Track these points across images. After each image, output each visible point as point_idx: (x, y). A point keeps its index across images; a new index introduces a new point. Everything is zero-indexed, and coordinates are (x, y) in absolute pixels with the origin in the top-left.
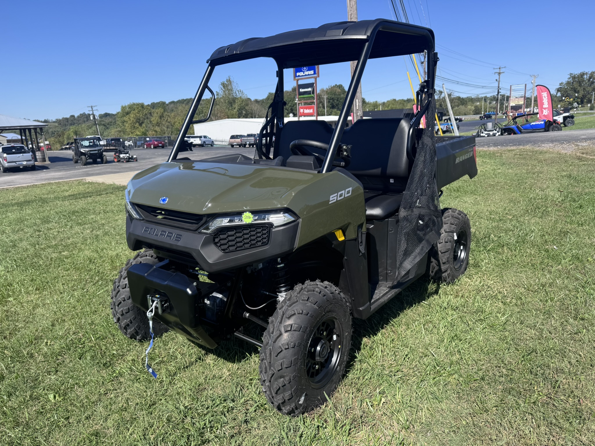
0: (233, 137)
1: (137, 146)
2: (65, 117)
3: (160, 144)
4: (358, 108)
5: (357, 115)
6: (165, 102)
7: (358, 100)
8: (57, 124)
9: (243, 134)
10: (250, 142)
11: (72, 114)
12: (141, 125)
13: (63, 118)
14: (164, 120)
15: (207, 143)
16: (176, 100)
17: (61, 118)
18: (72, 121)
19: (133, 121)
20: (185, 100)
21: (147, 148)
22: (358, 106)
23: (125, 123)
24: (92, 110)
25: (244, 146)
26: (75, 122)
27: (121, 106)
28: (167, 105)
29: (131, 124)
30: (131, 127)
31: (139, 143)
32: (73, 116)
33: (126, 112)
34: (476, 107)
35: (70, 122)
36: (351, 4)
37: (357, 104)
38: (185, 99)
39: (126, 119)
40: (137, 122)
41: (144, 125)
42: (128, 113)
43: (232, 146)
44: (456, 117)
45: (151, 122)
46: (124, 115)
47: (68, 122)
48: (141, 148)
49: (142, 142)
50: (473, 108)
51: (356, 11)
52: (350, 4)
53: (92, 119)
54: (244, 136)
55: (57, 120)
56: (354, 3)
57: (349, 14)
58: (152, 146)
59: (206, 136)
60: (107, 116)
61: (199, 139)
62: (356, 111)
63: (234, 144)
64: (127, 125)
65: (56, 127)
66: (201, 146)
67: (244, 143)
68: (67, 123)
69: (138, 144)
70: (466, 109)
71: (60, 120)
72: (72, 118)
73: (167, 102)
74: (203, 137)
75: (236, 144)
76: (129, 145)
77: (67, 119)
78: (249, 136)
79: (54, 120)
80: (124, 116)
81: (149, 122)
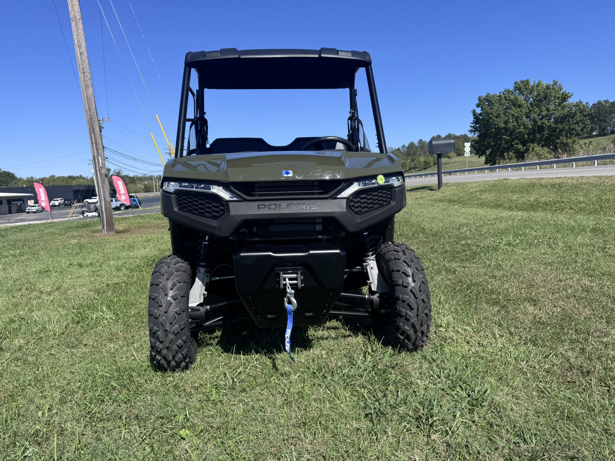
4: (101, 166)
5: (101, 173)
7: (101, 157)
22: (101, 164)
34: (145, 185)
36: (83, 58)
37: (100, 162)
44: (130, 194)
50: (142, 186)
51: (88, 66)
52: (81, 58)
56: (85, 58)
57: (81, 68)
62: (99, 168)
70: (136, 187)
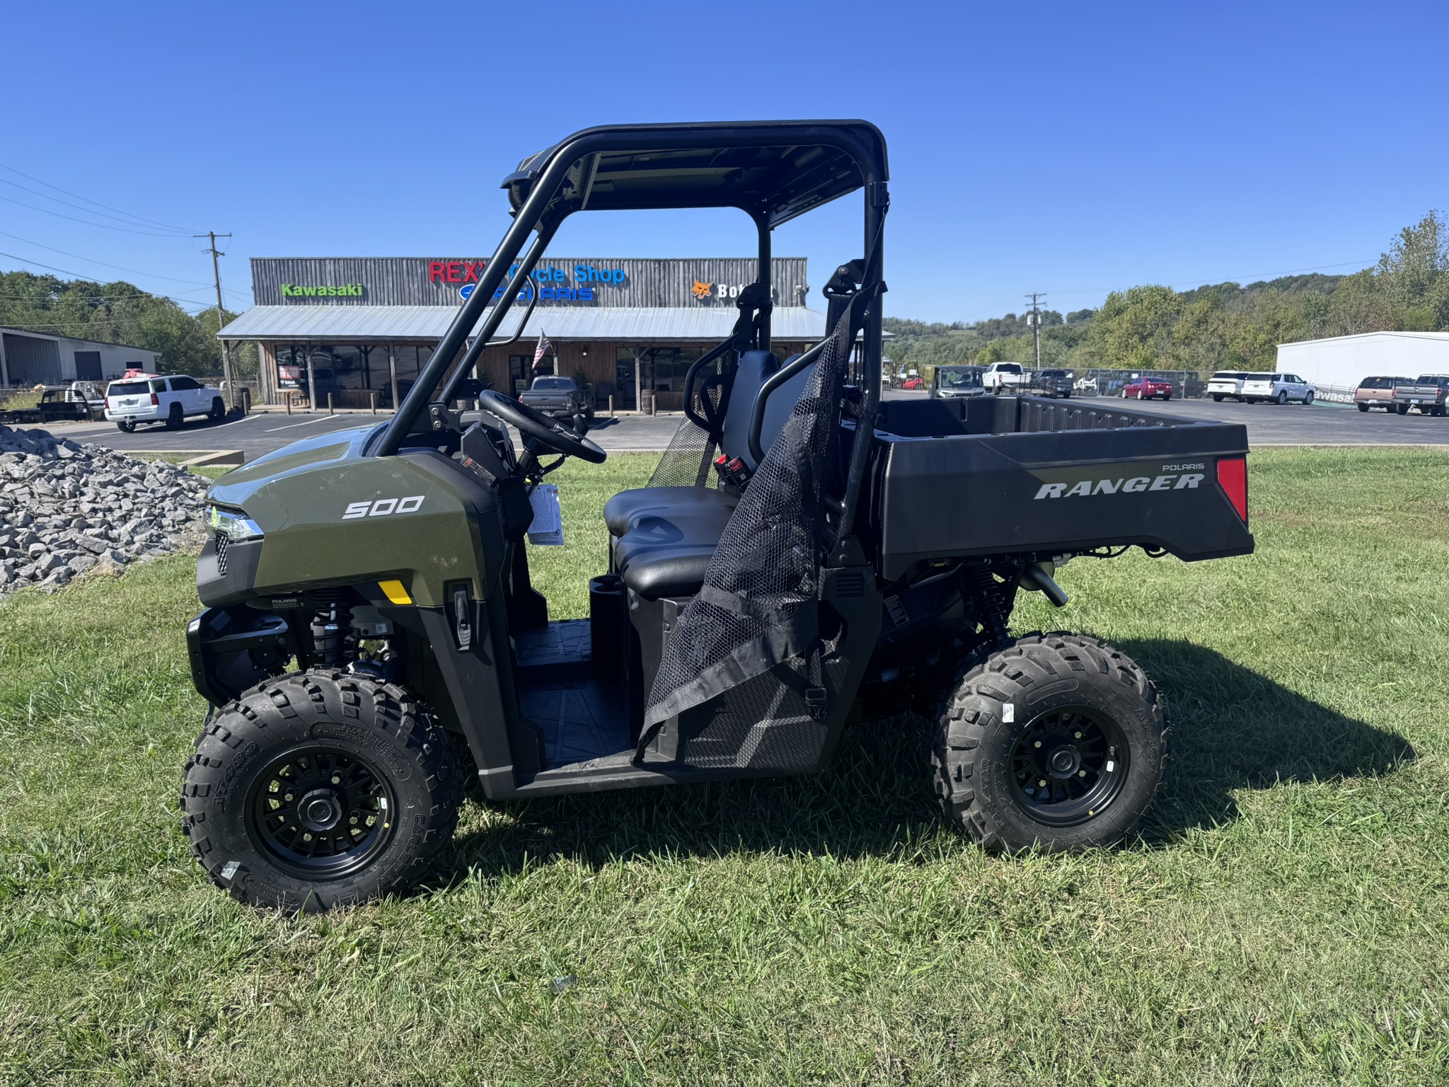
0: (1369, 383)
1: (1106, 393)
2: (995, 317)
3: (1160, 389)
6: (1238, 285)
8: (974, 333)
9: (1407, 376)
10: (1421, 400)
11: (1010, 312)
12: (1143, 339)
13: (990, 321)
14: (1206, 330)
15: (1291, 394)
16: (1268, 280)
17: (986, 320)
18: (1007, 326)
19: (1127, 330)
20: (1296, 279)
21: (1126, 397)
23: (1107, 335)
24: (1035, 304)
25: (1403, 409)
26: (1014, 329)
27: (1109, 293)
28: (1243, 292)
29: (1119, 337)
30: (1120, 344)
31: (1111, 385)
32: (1012, 316)
33: (1115, 309)
35: (1002, 329)
38: (1295, 275)
39: (1111, 324)
40: (1137, 333)
41: (1151, 341)
42: (1119, 312)
43: (1364, 407)
45: (1170, 333)
46: (1110, 316)
47: (998, 328)
48: (1116, 397)
49: (1120, 383)
53: (1029, 323)
54: (1410, 380)
55: (978, 324)
58: (1140, 393)
59: (1292, 376)
60: (1085, 317)
61: (1268, 383)
63: (1369, 402)
64: (1111, 340)
65: (971, 339)
66: (1272, 400)
67: (1402, 401)
68: (995, 332)
69: (1110, 387)
71: (983, 325)
72: (1009, 321)
73: (1243, 286)
74: (1282, 377)
75: (1375, 402)
76: (1088, 388)
77: (997, 323)
78: (1424, 381)
79: (972, 324)
80: (1108, 317)
81: (1165, 335)
